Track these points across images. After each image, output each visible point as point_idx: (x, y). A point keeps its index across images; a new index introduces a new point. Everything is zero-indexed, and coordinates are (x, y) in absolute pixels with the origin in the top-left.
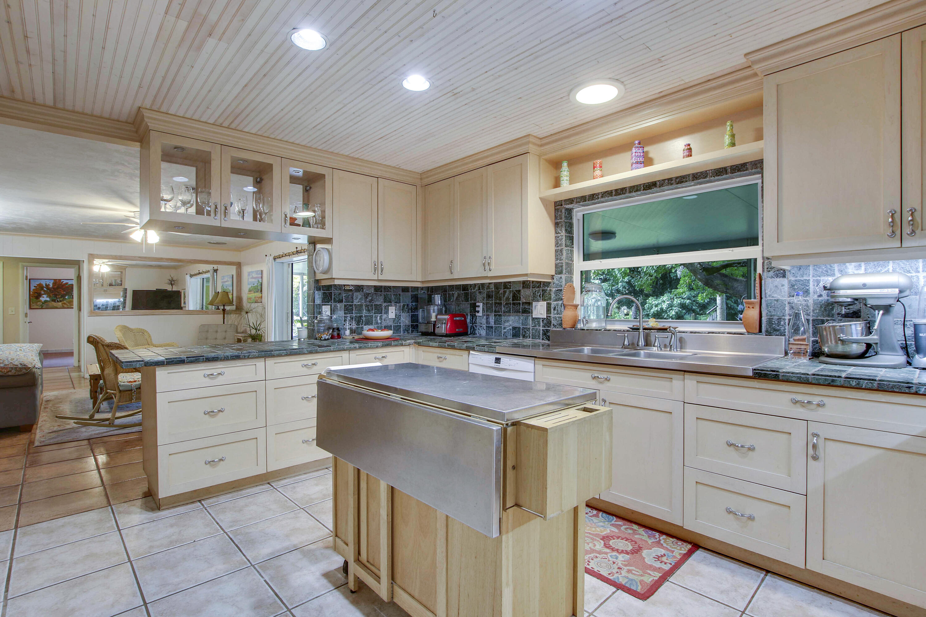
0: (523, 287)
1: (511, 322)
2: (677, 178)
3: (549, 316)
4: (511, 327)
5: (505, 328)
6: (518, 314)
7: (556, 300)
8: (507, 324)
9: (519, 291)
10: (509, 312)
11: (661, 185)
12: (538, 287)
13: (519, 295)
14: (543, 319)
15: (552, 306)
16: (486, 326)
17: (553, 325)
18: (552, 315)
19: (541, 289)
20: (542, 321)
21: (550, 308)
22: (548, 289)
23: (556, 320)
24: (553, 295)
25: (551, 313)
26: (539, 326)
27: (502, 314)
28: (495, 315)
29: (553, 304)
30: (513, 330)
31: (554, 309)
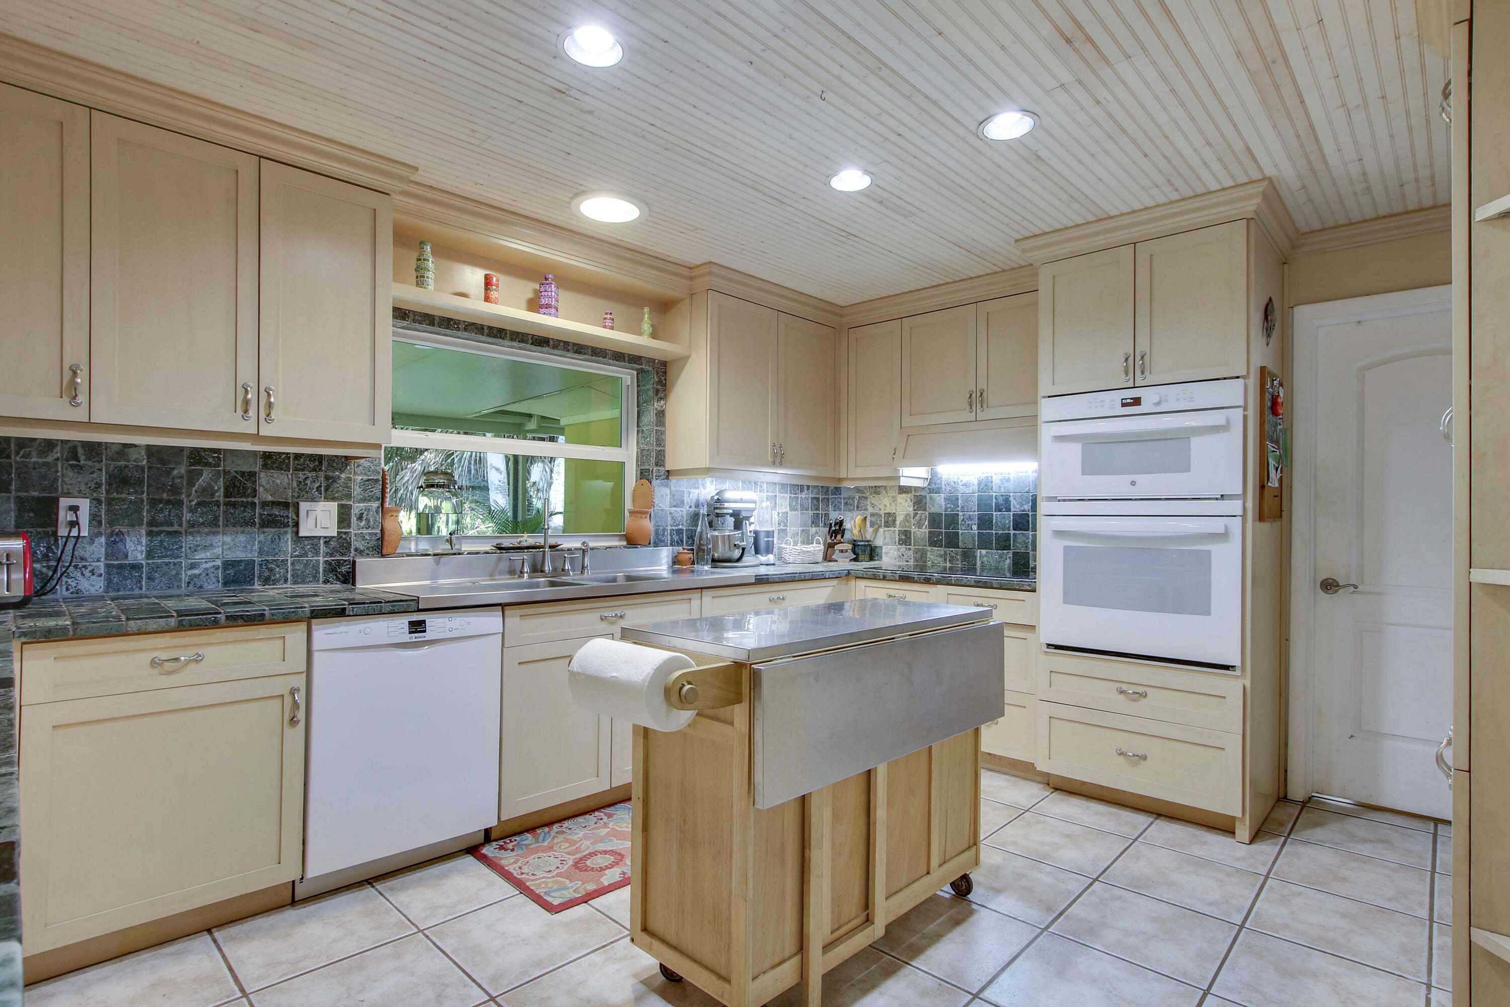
0: (265, 466)
1: (218, 551)
2: (575, 344)
3: (345, 533)
4: (218, 563)
5: (193, 566)
6: (249, 529)
7: (364, 500)
8: (201, 555)
9: (252, 475)
10: (214, 523)
11: (555, 347)
12: (314, 470)
13: (249, 484)
14: (328, 540)
15: (355, 511)
16: (108, 566)
17: (356, 550)
18: (353, 531)
19: (322, 474)
20: (325, 542)
21: (349, 515)
22: (343, 476)
23: (364, 539)
24: (357, 491)
25: (349, 526)
26: (317, 553)
27: (182, 530)
28: (150, 534)
29: (357, 508)
30: (225, 569)
31: (360, 518)
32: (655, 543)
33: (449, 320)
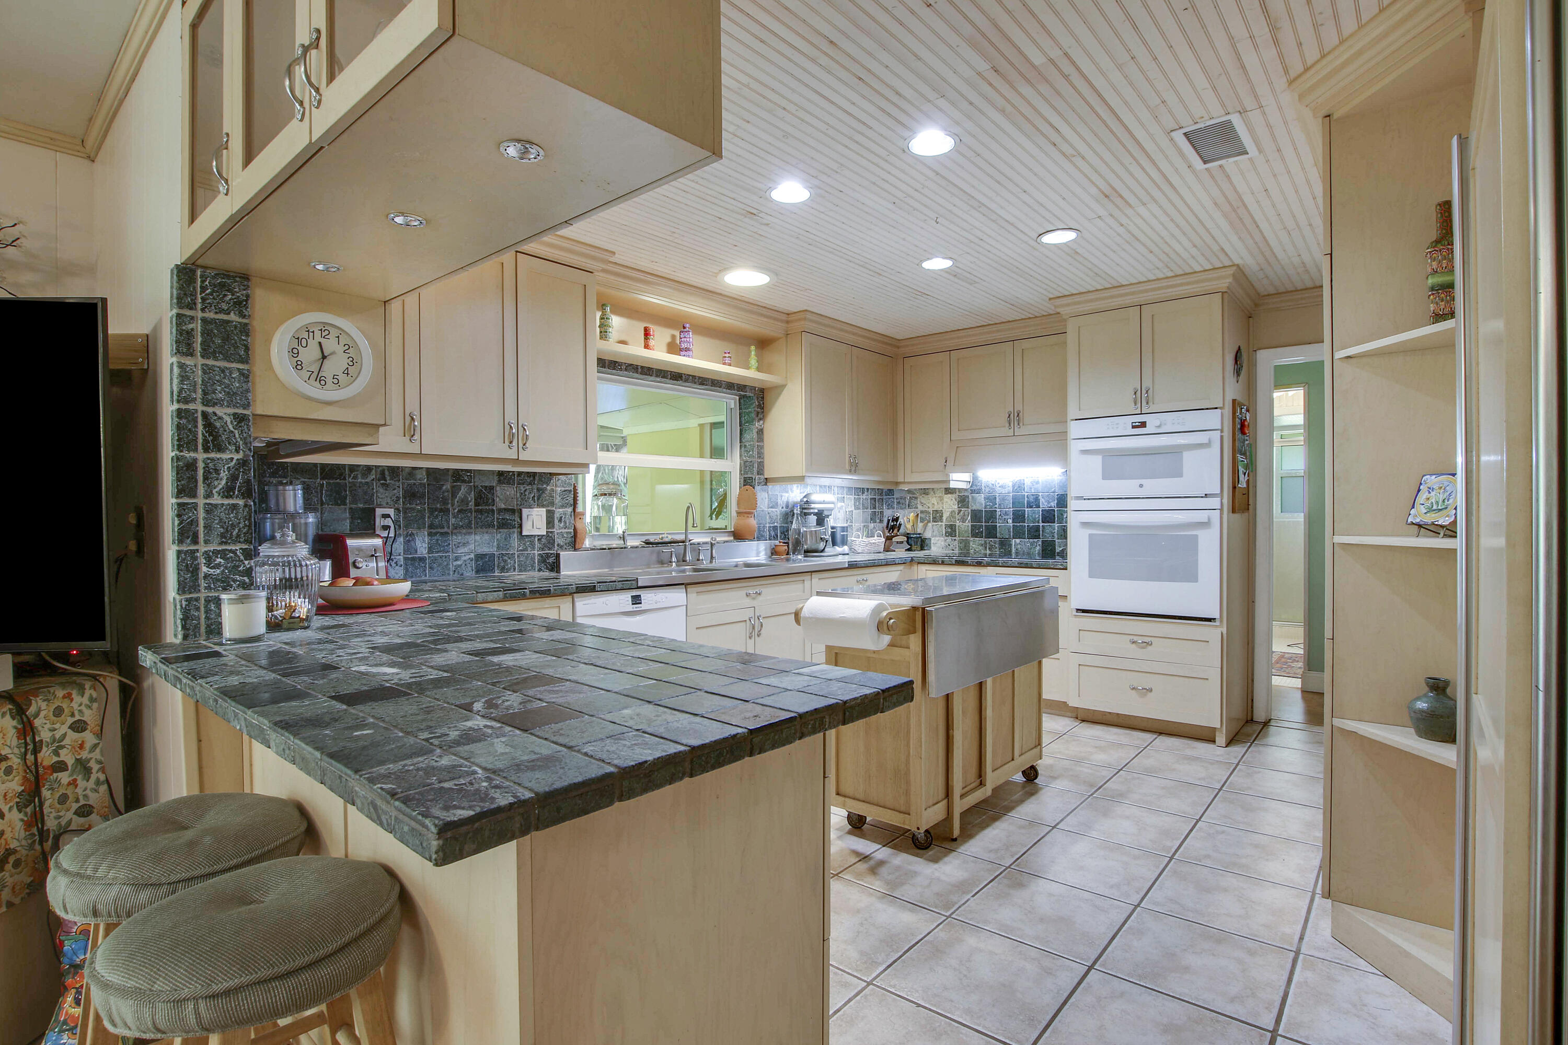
0: (500, 482)
1: (472, 547)
2: (700, 378)
3: (551, 532)
4: (472, 556)
5: (457, 559)
6: (490, 530)
7: (562, 507)
8: (462, 550)
9: (492, 488)
10: (469, 526)
11: (686, 381)
12: (530, 484)
13: (490, 496)
14: (540, 538)
15: (557, 515)
16: (405, 559)
17: (558, 545)
18: (556, 530)
19: (535, 487)
20: (538, 539)
21: (553, 518)
22: (549, 488)
23: (563, 537)
24: (558, 500)
25: (553, 527)
26: (533, 549)
27: (449, 531)
28: (430, 534)
29: (559, 512)
30: (477, 561)
31: (560, 521)
32: (757, 538)
33: (615, 362)
